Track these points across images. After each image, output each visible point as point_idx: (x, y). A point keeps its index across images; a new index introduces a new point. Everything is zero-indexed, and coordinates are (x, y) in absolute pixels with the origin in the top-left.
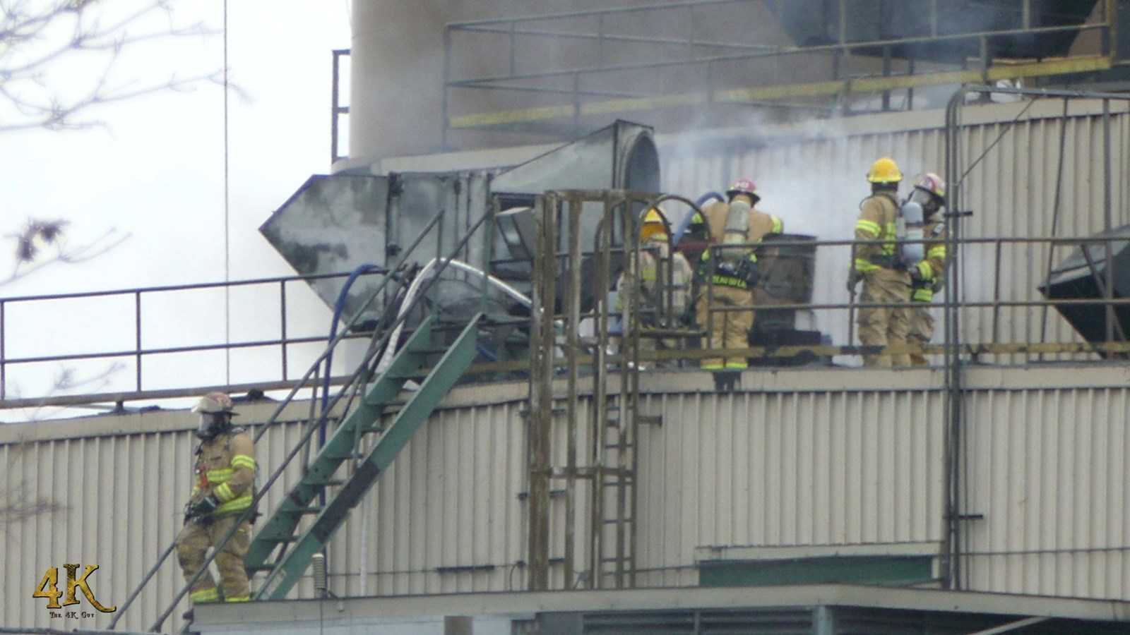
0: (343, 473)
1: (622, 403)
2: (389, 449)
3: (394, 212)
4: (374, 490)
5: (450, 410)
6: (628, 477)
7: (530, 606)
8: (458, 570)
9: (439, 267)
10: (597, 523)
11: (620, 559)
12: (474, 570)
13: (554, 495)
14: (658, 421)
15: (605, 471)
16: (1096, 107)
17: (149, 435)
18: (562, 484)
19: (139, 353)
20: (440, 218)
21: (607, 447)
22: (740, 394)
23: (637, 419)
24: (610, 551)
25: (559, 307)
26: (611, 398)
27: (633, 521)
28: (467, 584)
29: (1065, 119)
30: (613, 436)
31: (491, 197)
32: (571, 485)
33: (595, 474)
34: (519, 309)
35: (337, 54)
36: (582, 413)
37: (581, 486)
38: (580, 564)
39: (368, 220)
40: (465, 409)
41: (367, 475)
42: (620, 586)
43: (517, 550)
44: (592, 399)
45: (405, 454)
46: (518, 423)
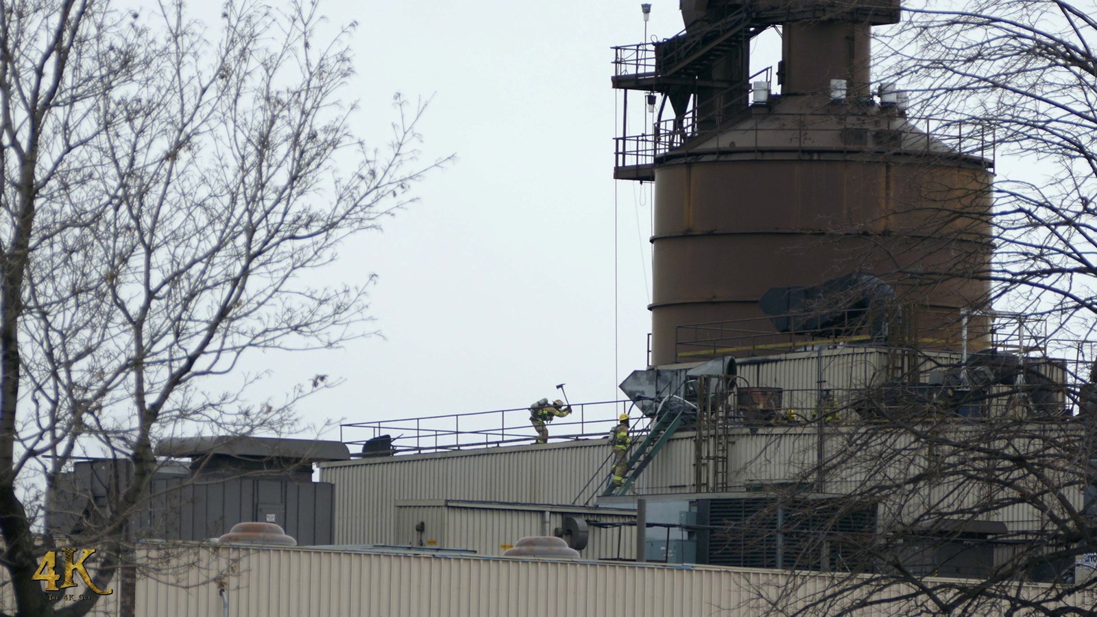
0: (642, 458)
1: (723, 438)
2: (655, 451)
3: (659, 381)
4: (651, 463)
5: (673, 440)
6: (725, 459)
7: (694, 497)
8: (675, 487)
9: (670, 397)
10: (716, 473)
11: (723, 484)
12: (680, 487)
13: (704, 464)
14: (734, 443)
15: (719, 457)
16: (862, 350)
17: (585, 447)
18: (706, 461)
19: (583, 423)
20: (670, 383)
21: (718, 450)
22: (758, 435)
23: (728, 442)
24: (720, 481)
25: (705, 409)
26: (720, 436)
27: (726, 472)
28: (678, 491)
29: (853, 354)
30: (721, 448)
31: (687, 377)
32: (708, 461)
33: (715, 458)
34: (694, 410)
35: (649, 335)
36: (712, 441)
37: (711, 462)
38: (711, 485)
39: (651, 383)
40: (678, 439)
41: (649, 458)
42: (723, 491)
43: (693, 481)
44: (714, 436)
45: (660, 452)
46: (693, 443)
